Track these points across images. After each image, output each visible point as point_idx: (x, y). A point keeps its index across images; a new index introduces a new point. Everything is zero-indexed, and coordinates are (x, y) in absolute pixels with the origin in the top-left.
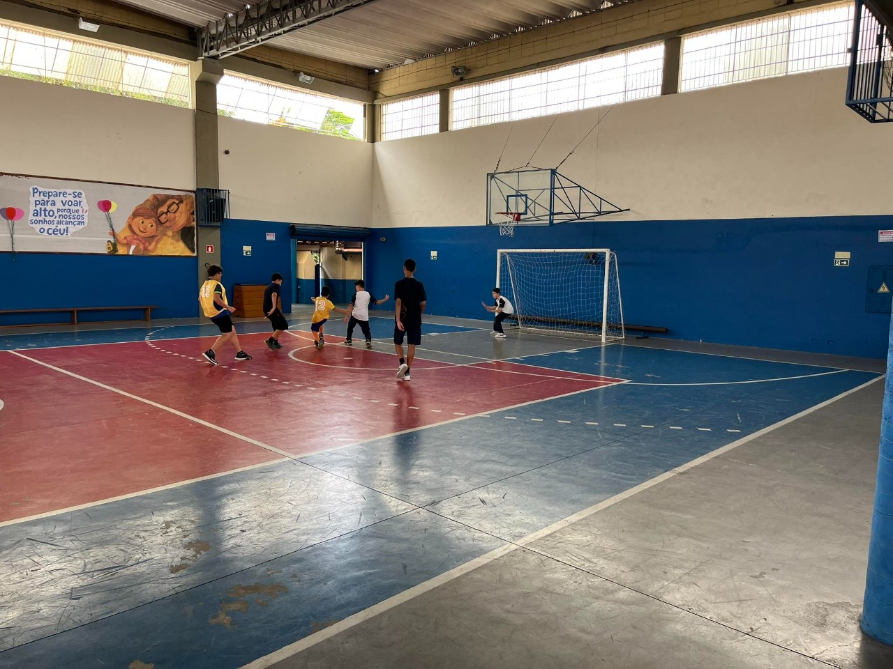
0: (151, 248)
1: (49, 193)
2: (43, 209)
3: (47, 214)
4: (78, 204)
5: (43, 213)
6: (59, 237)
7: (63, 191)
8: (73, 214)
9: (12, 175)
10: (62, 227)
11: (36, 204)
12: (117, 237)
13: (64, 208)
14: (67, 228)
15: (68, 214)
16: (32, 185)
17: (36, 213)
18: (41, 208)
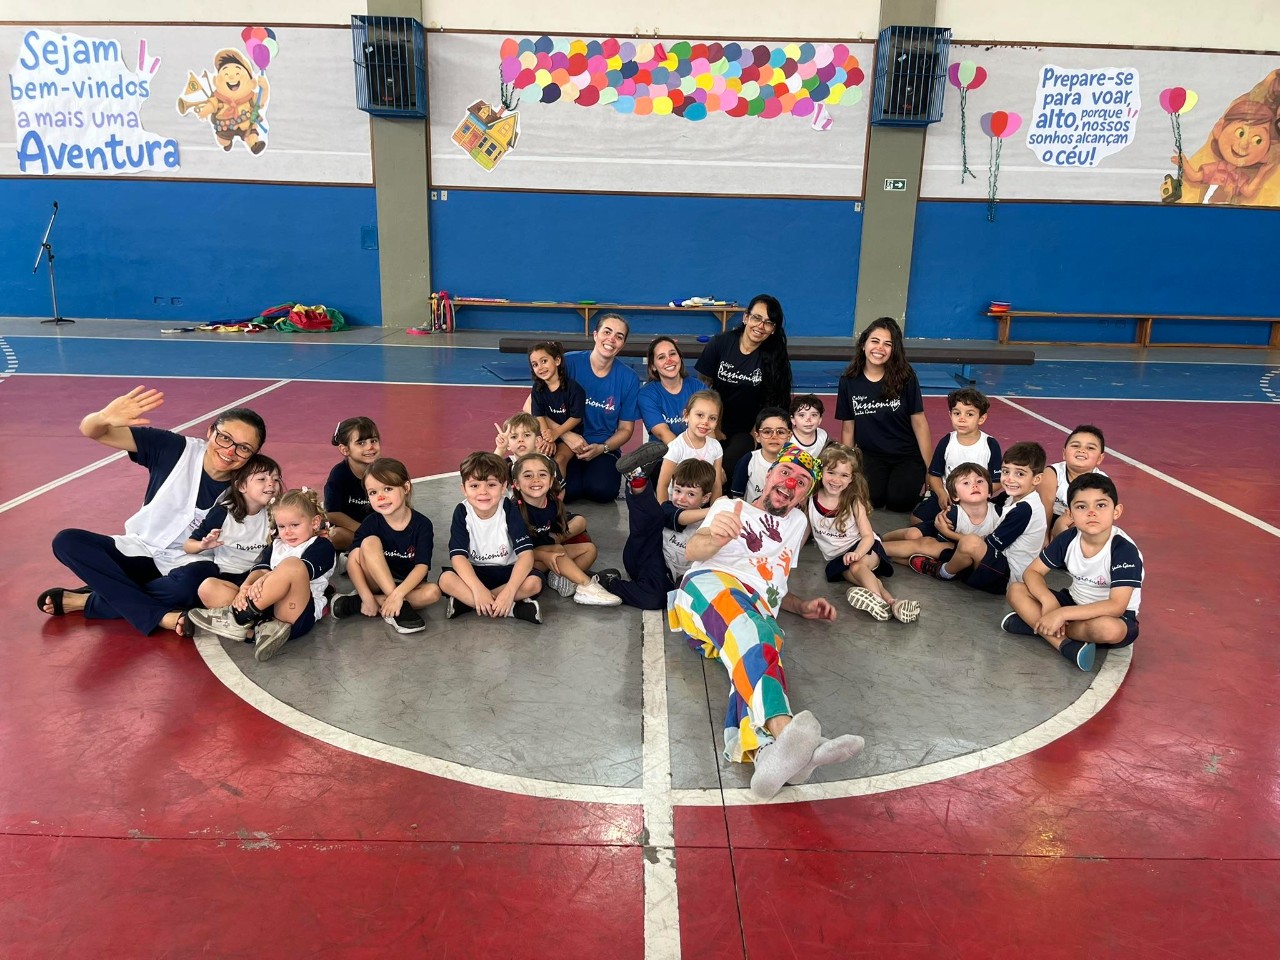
0: (1250, 188)
1: (1073, 77)
2: (1057, 111)
3: (1062, 123)
4: (1122, 98)
5: (1055, 119)
6: (1077, 168)
7: (1098, 72)
8: (1111, 120)
9: (1013, 44)
10: (1085, 148)
11: (1046, 103)
12: (1185, 166)
13: (1094, 107)
14: (1094, 149)
15: (1101, 120)
16: (1044, 63)
17: (1044, 122)
18: (1053, 111)
